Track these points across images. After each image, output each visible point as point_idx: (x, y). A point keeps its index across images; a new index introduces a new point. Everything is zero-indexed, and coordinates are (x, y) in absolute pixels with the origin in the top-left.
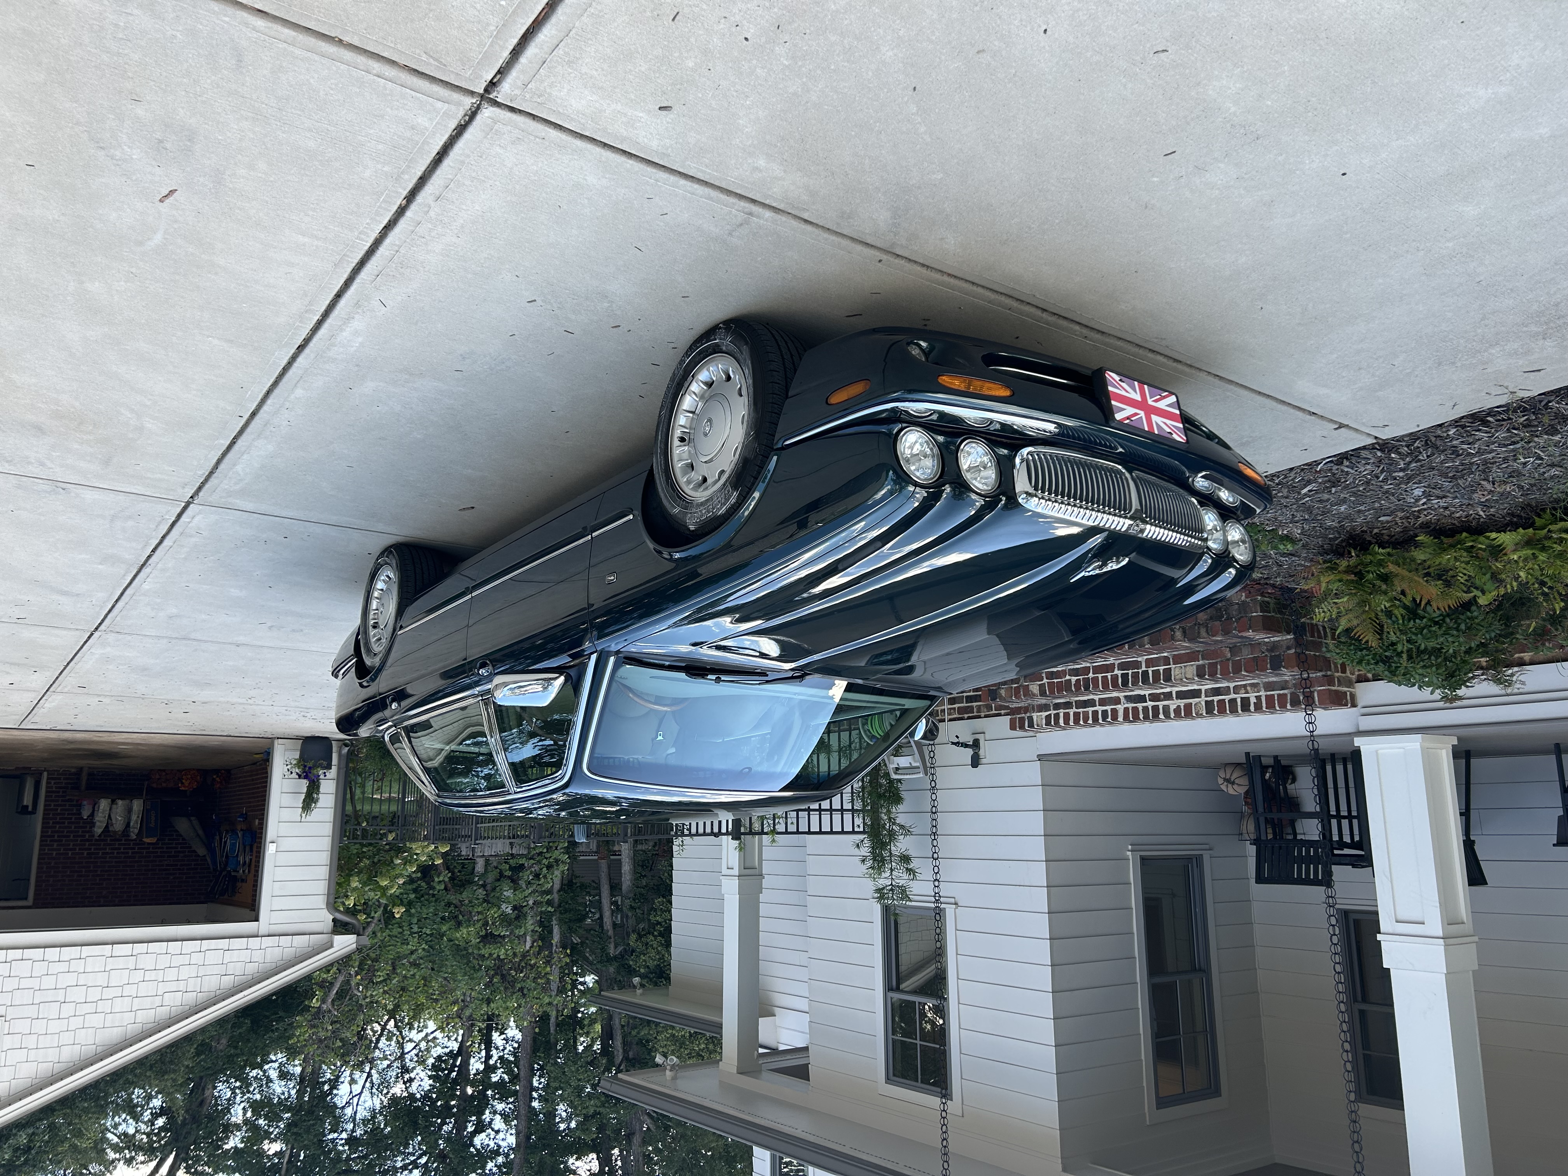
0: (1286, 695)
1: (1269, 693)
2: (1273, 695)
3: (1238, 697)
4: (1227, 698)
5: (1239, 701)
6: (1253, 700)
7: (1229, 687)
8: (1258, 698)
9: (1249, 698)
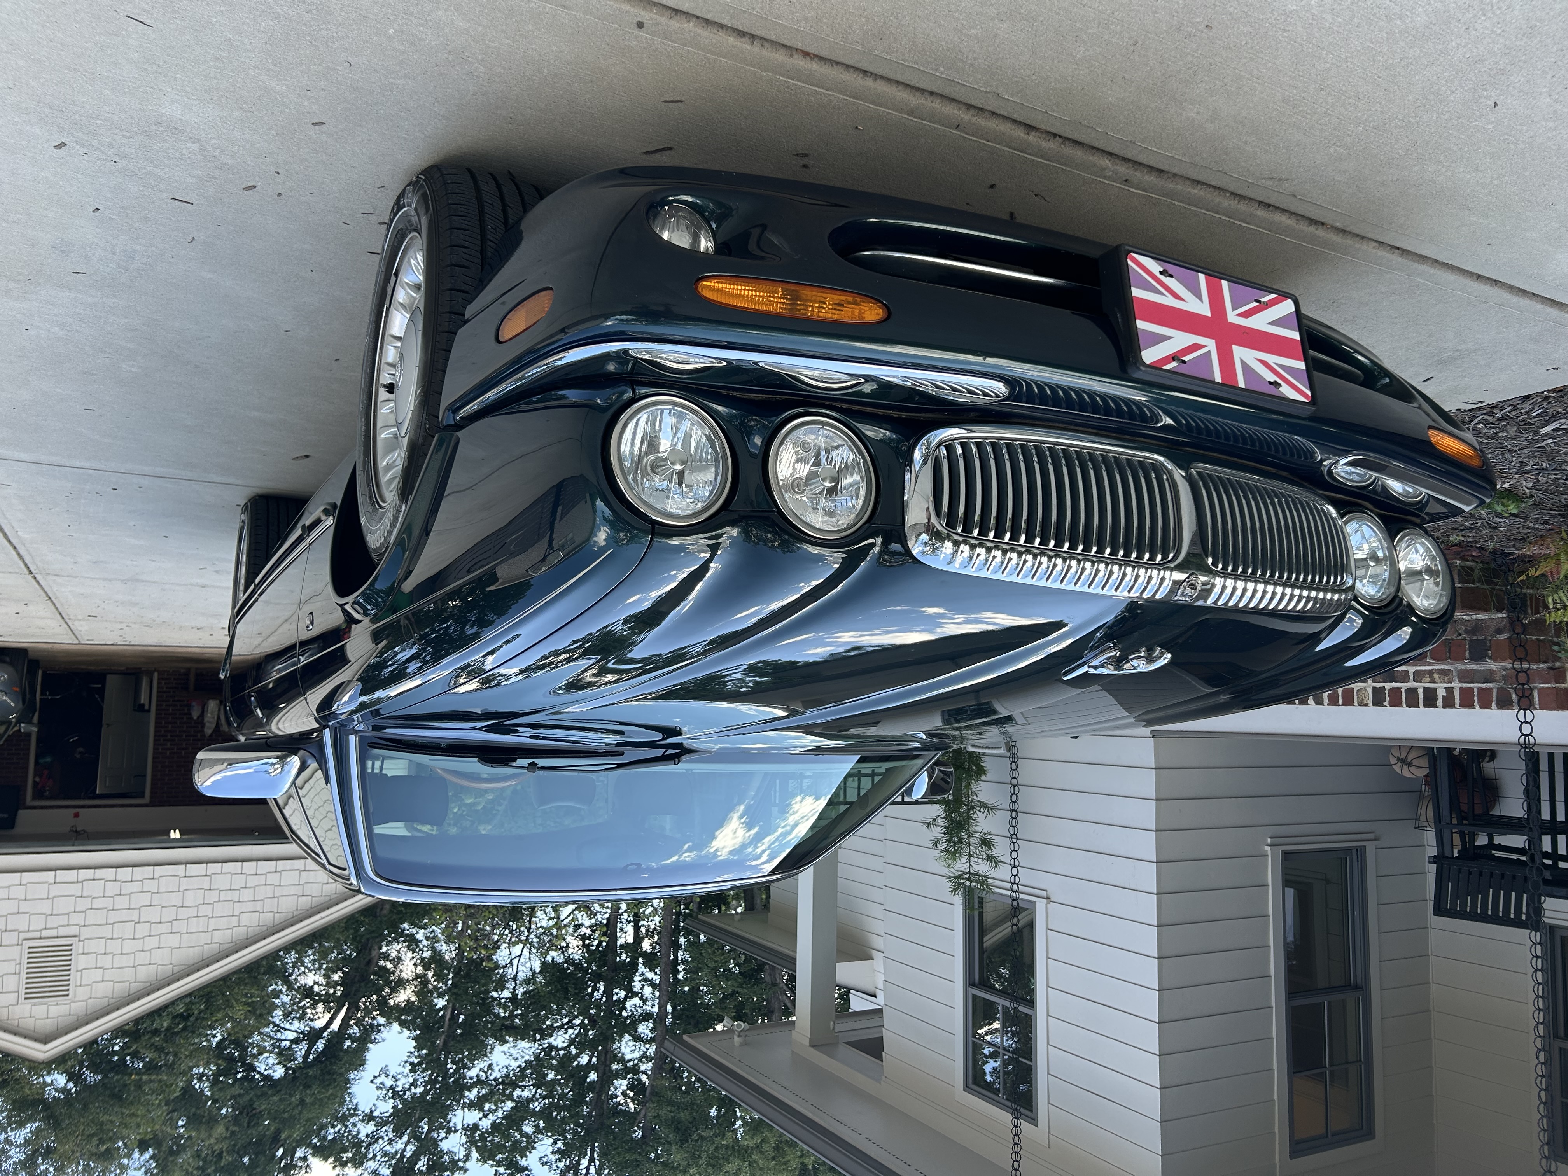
0: (1490, 690)
1: (1465, 685)
2: (1472, 689)
3: (1420, 687)
4: (1404, 686)
5: (1421, 692)
6: (1441, 693)
7: (1407, 672)
8: (1450, 691)
9: (1435, 689)
